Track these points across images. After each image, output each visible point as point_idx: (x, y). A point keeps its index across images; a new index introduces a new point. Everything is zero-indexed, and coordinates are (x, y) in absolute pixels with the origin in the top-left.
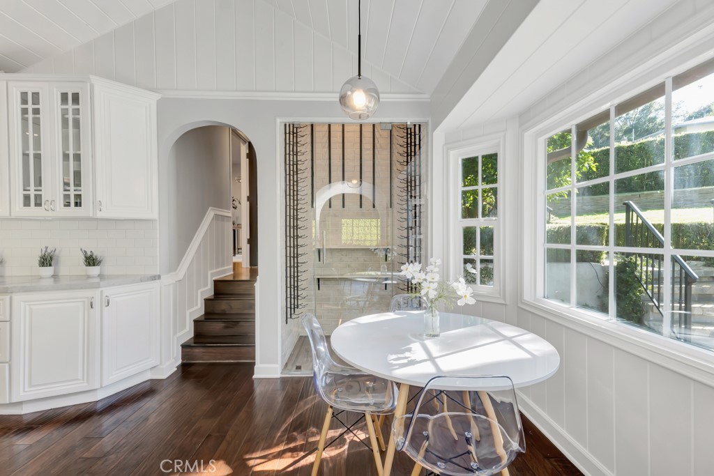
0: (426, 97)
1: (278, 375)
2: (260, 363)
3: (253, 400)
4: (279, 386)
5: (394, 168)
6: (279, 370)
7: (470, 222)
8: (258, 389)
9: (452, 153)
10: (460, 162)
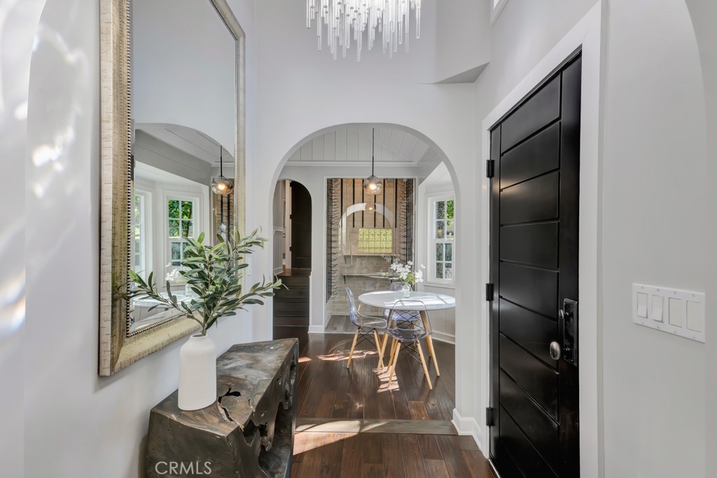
0: (414, 164)
1: (323, 332)
2: (313, 324)
3: (308, 347)
4: (323, 339)
5: (398, 200)
6: (324, 329)
7: (440, 241)
8: (311, 340)
9: (429, 199)
10: (435, 204)
